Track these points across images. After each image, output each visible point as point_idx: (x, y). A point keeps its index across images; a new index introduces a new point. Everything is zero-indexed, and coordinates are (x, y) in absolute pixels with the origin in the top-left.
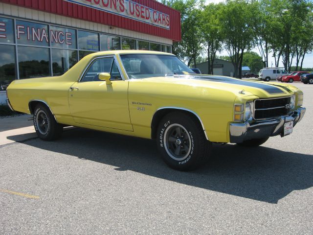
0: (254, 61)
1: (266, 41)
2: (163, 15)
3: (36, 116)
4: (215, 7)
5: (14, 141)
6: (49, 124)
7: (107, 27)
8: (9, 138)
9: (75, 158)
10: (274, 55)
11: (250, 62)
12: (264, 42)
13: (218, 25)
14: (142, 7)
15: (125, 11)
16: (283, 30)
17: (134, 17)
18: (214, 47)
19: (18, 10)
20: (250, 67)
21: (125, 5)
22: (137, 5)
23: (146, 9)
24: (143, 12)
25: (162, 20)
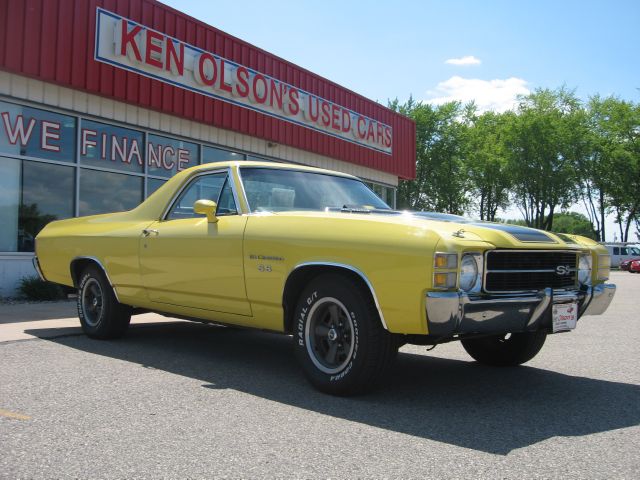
1: (601, 189)
2: (378, 125)
3: (82, 289)
4: (496, 119)
6: (103, 306)
7: (263, 143)
10: (619, 220)
12: (597, 191)
13: (502, 155)
14: (334, 107)
15: (300, 113)
17: (318, 126)
18: (493, 199)
19: (87, 101)
21: (300, 101)
22: (324, 104)
23: (344, 112)
24: (337, 117)
25: (375, 134)
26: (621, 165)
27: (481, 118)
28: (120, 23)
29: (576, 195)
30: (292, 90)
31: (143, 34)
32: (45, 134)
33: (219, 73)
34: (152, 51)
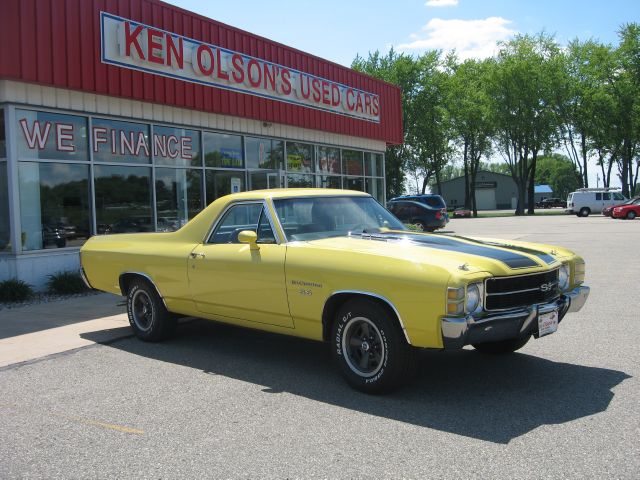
0: (561, 172)
1: (582, 133)
2: (366, 96)
3: (131, 299)
4: (477, 67)
5: (94, 343)
6: (153, 313)
7: (258, 123)
8: (84, 336)
9: (199, 373)
10: (601, 162)
11: (554, 175)
12: (579, 135)
13: (484, 103)
14: (324, 83)
15: (292, 92)
16: (615, 112)
17: (310, 103)
18: (476, 146)
19: (96, 101)
20: (552, 186)
21: (291, 81)
22: (315, 80)
23: (334, 86)
24: (327, 93)
25: (363, 104)
26: (602, 109)
27: (462, 65)
28: (122, 25)
29: (558, 141)
30: (284, 71)
31: (145, 32)
32: (60, 137)
33: (216, 61)
34: (154, 49)
